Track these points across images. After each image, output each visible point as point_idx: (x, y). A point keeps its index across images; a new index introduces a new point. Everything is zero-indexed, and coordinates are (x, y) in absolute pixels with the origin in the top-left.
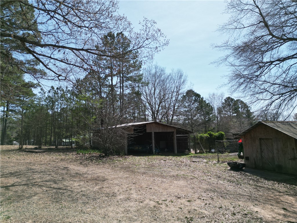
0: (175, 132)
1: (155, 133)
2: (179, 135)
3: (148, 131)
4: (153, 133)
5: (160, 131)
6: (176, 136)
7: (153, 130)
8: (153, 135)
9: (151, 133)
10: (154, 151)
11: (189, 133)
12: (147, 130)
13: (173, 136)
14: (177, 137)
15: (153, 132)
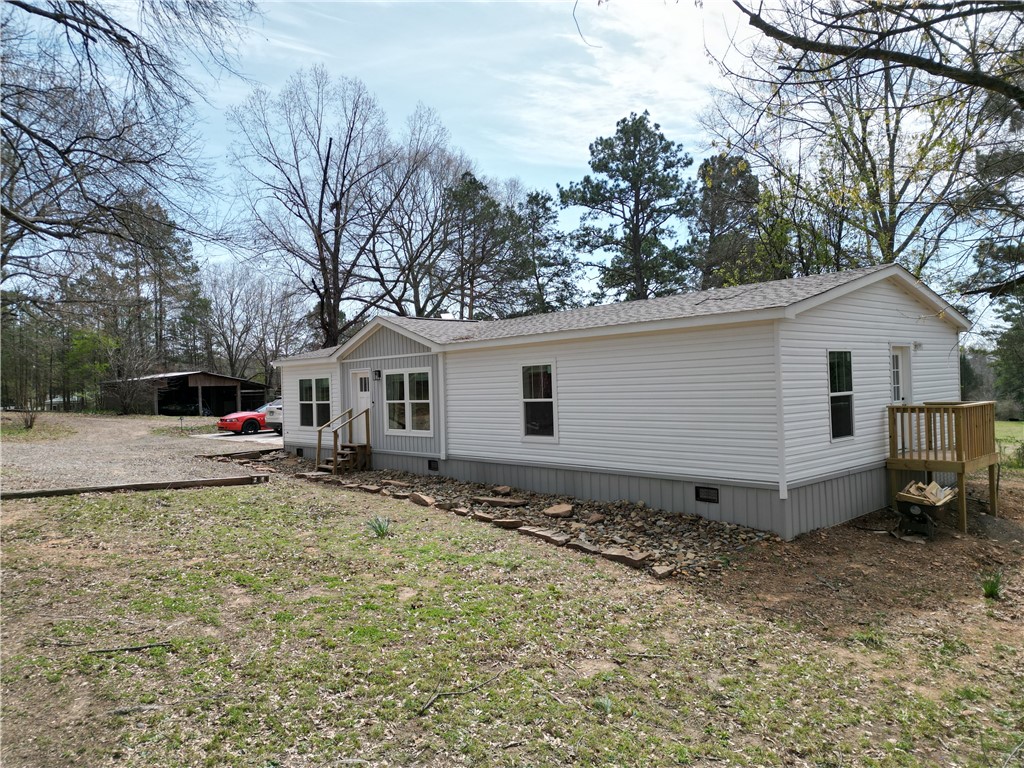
0: (239, 387)
1: (203, 388)
3: (191, 384)
4: (200, 388)
5: (212, 385)
6: (239, 392)
7: (200, 384)
8: (200, 391)
9: (197, 388)
10: (201, 411)
13: (236, 392)
14: (242, 392)
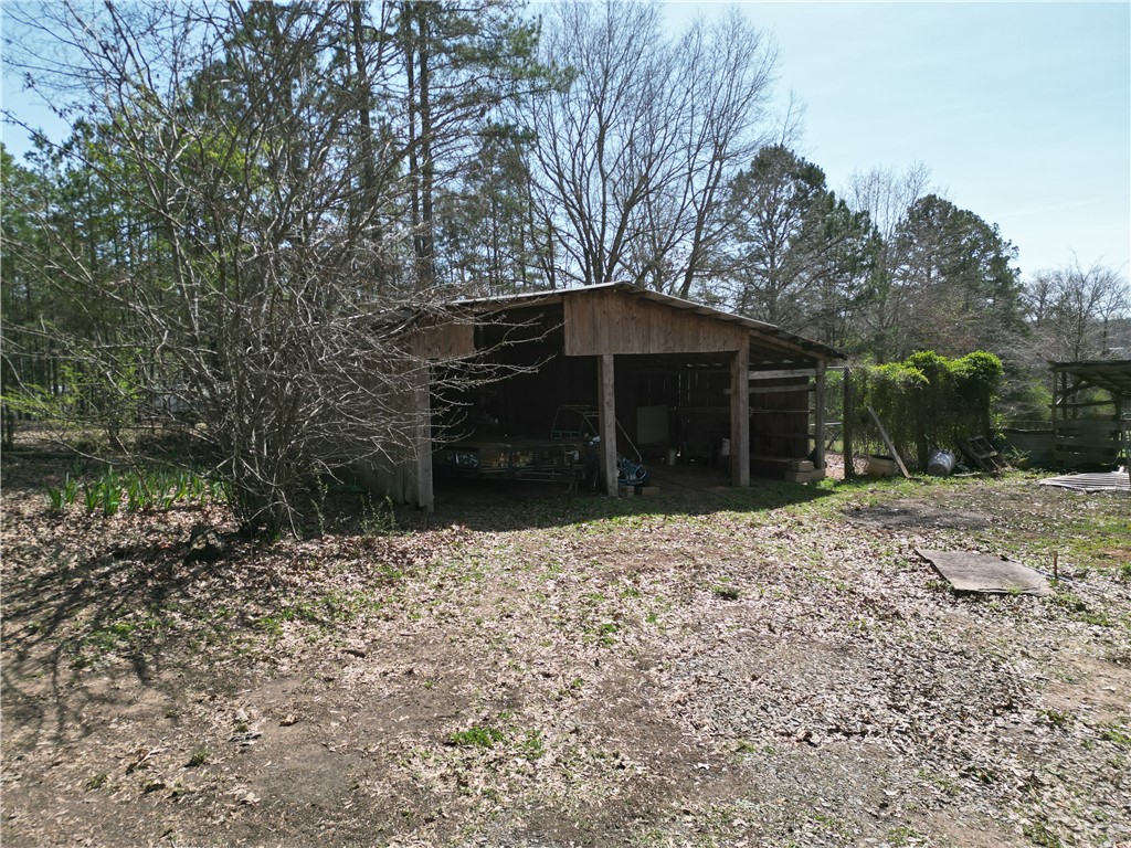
0: (743, 357)
1: (620, 360)
2: (767, 375)
3: (574, 347)
4: (608, 361)
5: (654, 349)
6: (745, 377)
7: (609, 343)
9: (594, 361)
10: (613, 475)
11: (821, 363)
12: (567, 338)
13: (727, 379)
14: (752, 383)
15: (605, 358)
